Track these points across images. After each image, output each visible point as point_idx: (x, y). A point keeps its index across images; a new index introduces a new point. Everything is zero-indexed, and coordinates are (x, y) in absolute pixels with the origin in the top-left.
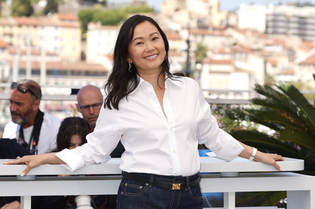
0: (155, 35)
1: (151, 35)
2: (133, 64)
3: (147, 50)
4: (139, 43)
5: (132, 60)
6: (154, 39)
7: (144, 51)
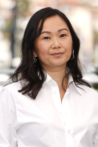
0: (64, 32)
1: (60, 31)
2: (37, 58)
3: (53, 47)
4: (46, 38)
5: (37, 54)
6: (62, 36)
7: (51, 47)
